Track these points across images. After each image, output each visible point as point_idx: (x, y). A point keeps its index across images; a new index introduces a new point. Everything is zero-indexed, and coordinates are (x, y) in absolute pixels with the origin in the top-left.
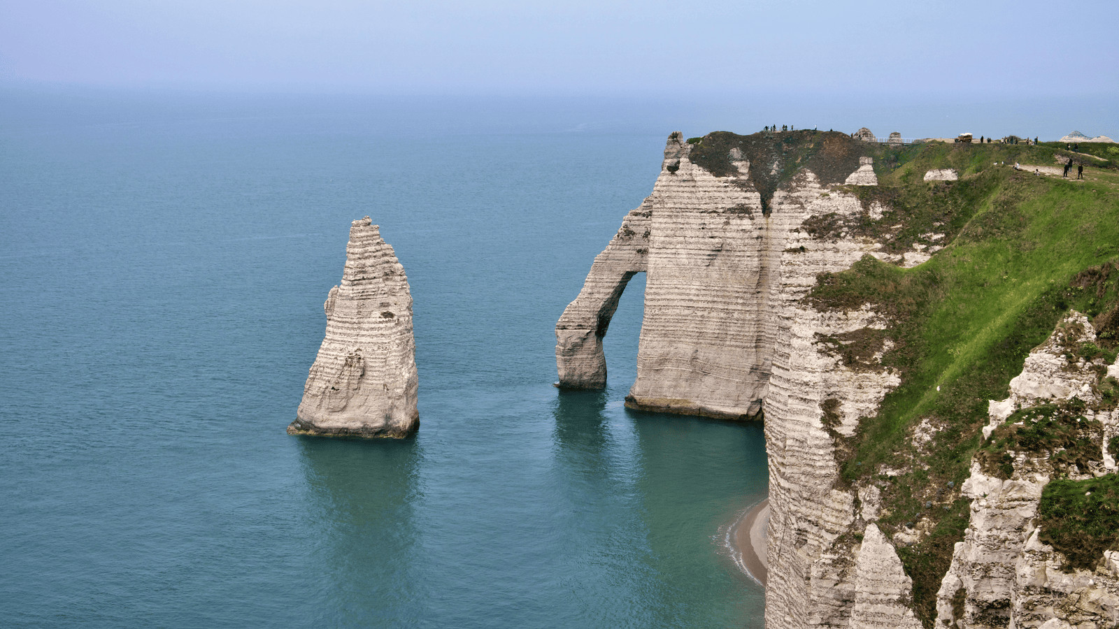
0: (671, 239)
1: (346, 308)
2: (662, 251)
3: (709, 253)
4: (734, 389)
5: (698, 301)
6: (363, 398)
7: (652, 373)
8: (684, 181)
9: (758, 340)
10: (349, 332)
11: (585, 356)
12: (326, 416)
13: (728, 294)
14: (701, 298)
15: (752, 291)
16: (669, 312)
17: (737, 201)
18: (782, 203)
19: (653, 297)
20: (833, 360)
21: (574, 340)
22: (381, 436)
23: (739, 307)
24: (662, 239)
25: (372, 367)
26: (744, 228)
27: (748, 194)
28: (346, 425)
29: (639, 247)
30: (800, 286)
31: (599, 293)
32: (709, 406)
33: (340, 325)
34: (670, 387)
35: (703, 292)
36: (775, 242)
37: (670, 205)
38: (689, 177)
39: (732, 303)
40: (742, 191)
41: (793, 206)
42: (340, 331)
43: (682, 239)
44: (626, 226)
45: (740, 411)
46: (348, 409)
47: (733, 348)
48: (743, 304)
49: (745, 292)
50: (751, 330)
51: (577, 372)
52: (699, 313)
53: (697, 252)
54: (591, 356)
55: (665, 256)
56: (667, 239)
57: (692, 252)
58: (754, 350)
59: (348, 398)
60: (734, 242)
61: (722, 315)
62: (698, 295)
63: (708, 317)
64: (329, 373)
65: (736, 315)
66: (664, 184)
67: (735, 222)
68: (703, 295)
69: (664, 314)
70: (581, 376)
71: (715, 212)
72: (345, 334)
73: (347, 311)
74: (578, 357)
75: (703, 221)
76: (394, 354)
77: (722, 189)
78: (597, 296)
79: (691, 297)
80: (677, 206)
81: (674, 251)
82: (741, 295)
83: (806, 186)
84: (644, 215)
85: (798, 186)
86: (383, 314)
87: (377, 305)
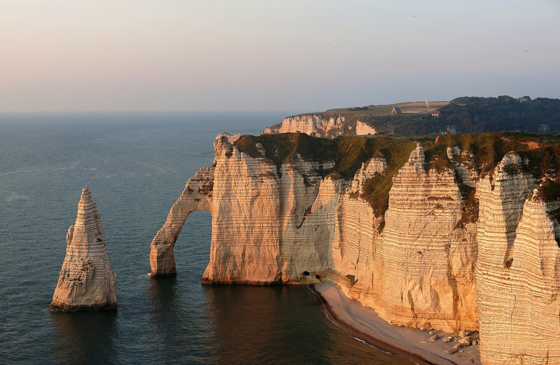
0: (229, 192)
1: (81, 237)
2: (224, 198)
3: (251, 198)
4: (267, 268)
6: (95, 287)
8: (235, 161)
9: (280, 242)
11: (168, 259)
13: (263, 219)
15: (277, 216)
17: (267, 170)
18: (289, 170)
20: (555, 222)
21: (162, 250)
22: (106, 308)
23: (270, 225)
24: (224, 192)
25: (98, 269)
26: (272, 183)
27: (271, 166)
28: (86, 304)
29: (196, 198)
30: (506, 195)
31: (176, 223)
33: (78, 247)
34: (230, 270)
36: (286, 190)
39: (266, 223)
40: (268, 165)
41: (295, 171)
42: (78, 250)
43: (235, 191)
44: (188, 187)
46: (87, 294)
47: (266, 247)
48: (272, 223)
50: (276, 237)
51: (164, 268)
53: (244, 198)
54: (171, 259)
55: (226, 201)
56: (226, 192)
57: (242, 198)
58: (278, 246)
59: (87, 288)
60: (266, 191)
61: (259, 230)
62: (245, 220)
63: (251, 232)
65: (268, 229)
66: (223, 163)
67: (266, 181)
68: (248, 220)
69: (226, 232)
70: (165, 270)
71: (255, 176)
73: (82, 239)
74: (164, 259)
75: (247, 182)
76: (108, 262)
77: (258, 164)
78: (174, 225)
81: (230, 198)
83: (298, 161)
84: (197, 180)
85: (295, 161)
86: (98, 240)
87: (94, 235)
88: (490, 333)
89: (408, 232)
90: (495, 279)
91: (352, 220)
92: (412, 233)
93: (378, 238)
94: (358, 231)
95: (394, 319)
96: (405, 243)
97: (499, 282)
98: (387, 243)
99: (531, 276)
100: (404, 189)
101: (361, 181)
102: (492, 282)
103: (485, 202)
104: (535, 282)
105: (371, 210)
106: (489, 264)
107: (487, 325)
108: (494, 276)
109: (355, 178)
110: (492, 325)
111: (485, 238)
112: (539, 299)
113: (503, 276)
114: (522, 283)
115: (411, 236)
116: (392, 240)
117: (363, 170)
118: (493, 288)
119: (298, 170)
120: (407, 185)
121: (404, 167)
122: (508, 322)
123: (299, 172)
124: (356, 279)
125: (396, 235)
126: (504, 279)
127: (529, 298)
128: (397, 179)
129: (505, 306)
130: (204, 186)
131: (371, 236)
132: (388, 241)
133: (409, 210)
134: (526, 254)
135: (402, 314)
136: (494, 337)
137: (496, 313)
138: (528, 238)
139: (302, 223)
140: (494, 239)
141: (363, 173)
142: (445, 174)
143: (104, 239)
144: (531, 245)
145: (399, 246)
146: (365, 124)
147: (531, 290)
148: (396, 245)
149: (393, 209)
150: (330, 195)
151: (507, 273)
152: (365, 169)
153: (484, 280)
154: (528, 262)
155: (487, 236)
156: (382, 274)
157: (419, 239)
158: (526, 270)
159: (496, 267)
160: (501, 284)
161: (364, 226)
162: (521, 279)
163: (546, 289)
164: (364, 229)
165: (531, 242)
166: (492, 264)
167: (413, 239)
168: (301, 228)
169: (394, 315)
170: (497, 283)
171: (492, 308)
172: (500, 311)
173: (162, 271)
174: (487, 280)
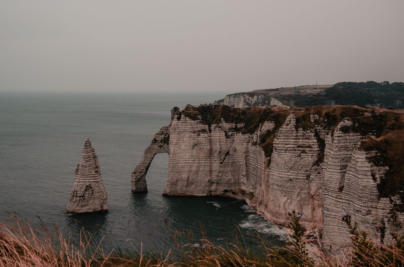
0: (179, 141)
1: (84, 170)
2: (176, 145)
3: (193, 145)
4: (202, 188)
5: (189, 161)
6: (93, 201)
7: (174, 185)
8: (183, 122)
9: (210, 172)
10: (86, 178)
11: (142, 182)
12: (80, 208)
13: (200, 158)
14: (190, 159)
15: (208, 156)
16: (179, 165)
17: (202, 128)
18: (216, 128)
19: (173, 160)
20: (371, 164)
21: (139, 177)
23: (204, 162)
24: (176, 141)
25: (95, 190)
26: (205, 136)
27: (205, 126)
28: (87, 211)
29: (159, 145)
30: (341, 146)
31: (147, 161)
32: (193, 194)
33: (82, 176)
34: (180, 189)
35: (190, 158)
36: (214, 140)
37: (178, 130)
38: (185, 121)
39: (201, 161)
40: (203, 125)
41: (220, 129)
42: (82, 178)
43: (182, 141)
44: (155, 138)
45: (205, 195)
46: (88, 205)
47: (202, 175)
48: (205, 160)
49: (206, 157)
50: (208, 168)
51: (139, 188)
52: (190, 165)
53: (188, 145)
54: (144, 182)
55: (177, 147)
56: (177, 141)
57: (187, 145)
58: (209, 175)
59: (88, 201)
60: (202, 141)
61: (197, 164)
62: (189, 159)
63: (193, 166)
64: (79, 193)
65: (202, 164)
66: (176, 123)
67: (202, 135)
68: (191, 159)
69: (177, 166)
71: (194, 132)
72: (84, 179)
73: (85, 171)
74: (140, 183)
75: (190, 135)
77: (196, 125)
78: (146, 162)
79: (186, 159)
80: (180, 131)
81: (179, 145)
82: (204, 158)
83: (221, 122)
84: (160, 134)
85: (220, 122)
86: (95, 171)
87: (93, 168)
88: (329, 231)
89: (284, 167)
90: (333, 198)
91: (253, 159)
92: (287, 168)
93: (267, 170)
94: (256, 165)
95: (275, 219)
96: (282, 173)
97: (335, 200)
98: (271, 173)
99: (355, 198)
100: (282, 140)
101: (259, 135)
102: (330, 200)
103: (328, 150)
104: (357, 201)
105: (263, 152)
106: (329, 189)
107: (327, 226)
108: (332, 196)
109: (256, 133)
110: (330, 226)
111: (327, 173)
112: (360, 212)
113: (338, 197)
114: (349, 202)
115: (285, 169)
116: (274, 171)
117: (260, 128)
118: (331, 204)
119: (222, 128)
120: (284, 138)
121: (283, 127)
122: (340, 225)
123: (222, 129)
124: (254, 195)
125: (277, 168)
126: (338, 198)
127: (354, 211)
128: (278, 134)
129: (338, 215)
130: (164, 138)
131: (263, 169)
132: (272, 172)
133: (285, 154)
134: (352, 183)
135: (280, 217)
136: (331, 234)
137: (333, 219)
138: (353, 174)
139: (224, 160)
140: (332, 173)
141: (260, 130)
142: (308, 132)
143: (99, 171)
144: (355, 178)
145: (278, 175)
146: (276, 100)
147: (355, 206)
148: (277, 175)
149: (275, 152)
150: (241, 143)
151: (340, 195)
152: (261, 128)
153: (326, 198)
154: (353, 188)
155: (328, 171)
156: (268, 192)
157: (291, 171)
158: (352, 194)
159: (333, 191)
160: (336, 201)
161: (259, 162)
162: (349, 199)
163: (364, 206)
164: (259, 165)
165: (355, 176)
166: (331, 189)
167: (287, 171)
168: (223, 164)
169: (275, 217)
170: (334, 201)
171: (331, 216)
172: (335, 218)
173: (139, 190)
174: (327, 199)
